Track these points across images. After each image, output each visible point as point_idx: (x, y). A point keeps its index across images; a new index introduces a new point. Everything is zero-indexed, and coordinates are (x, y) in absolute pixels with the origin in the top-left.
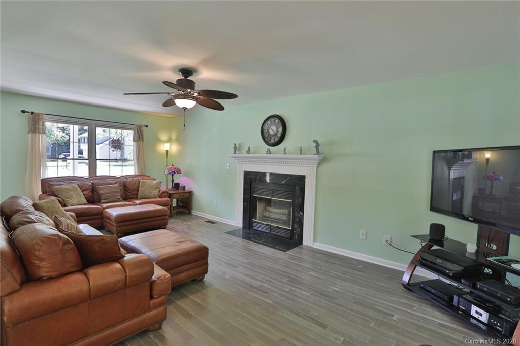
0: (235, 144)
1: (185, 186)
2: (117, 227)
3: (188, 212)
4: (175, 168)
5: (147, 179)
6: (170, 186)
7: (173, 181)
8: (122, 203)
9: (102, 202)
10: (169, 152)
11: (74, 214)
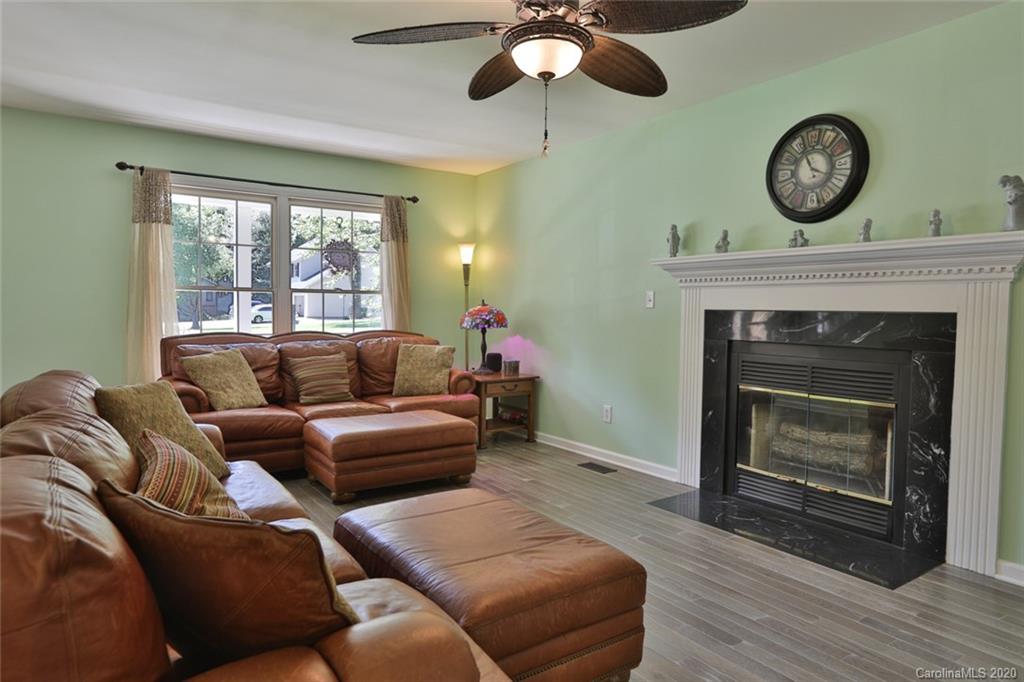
0: (674, 227)
1: (517, 363)
2: (340, 471)
3: (526, 437)
4: (491, 312)
5: (416, 342)
6: (476, 362)
7: (484, 348)
8: (354, 405)
9: (302, 401)
10: (472, 268)
11: (217, 428)
